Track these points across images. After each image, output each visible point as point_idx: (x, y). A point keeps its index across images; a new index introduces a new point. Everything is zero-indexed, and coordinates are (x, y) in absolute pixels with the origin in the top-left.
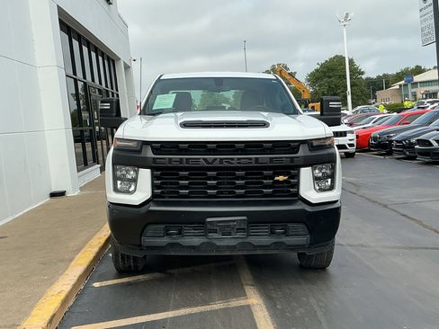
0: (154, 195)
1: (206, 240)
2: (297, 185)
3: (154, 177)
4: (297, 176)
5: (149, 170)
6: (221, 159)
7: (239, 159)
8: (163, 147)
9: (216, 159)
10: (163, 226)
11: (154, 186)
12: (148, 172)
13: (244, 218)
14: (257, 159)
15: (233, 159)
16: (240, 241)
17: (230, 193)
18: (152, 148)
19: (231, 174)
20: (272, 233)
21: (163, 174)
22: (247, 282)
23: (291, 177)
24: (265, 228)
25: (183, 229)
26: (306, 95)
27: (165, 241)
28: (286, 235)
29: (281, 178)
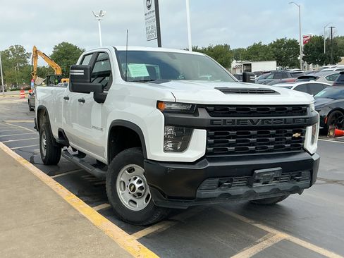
0: (207, 153)
1: (249, 190)
2: (303, 140)
3: (208, 136)
4: (303, 133)
5: (205, 131)
6: (263, 120)
7: (275, 120)
8: (216, 109)
9: (259, 120)
10: (217, 180)
11: (208, 145)
13: (280, 168)
14: (285, 119)
15: (270, 120)
16: (273, 187)
18: (207, 110)
19: (265, 133)
20: (292, 178)
21: (216, 134)
22: (249, 221)
23: (302, 135)
24: (287, 176)
25: (232, 180)
26: (59, 72)
27: (217, 192)
28: (298, 180)
29: (296, 135)
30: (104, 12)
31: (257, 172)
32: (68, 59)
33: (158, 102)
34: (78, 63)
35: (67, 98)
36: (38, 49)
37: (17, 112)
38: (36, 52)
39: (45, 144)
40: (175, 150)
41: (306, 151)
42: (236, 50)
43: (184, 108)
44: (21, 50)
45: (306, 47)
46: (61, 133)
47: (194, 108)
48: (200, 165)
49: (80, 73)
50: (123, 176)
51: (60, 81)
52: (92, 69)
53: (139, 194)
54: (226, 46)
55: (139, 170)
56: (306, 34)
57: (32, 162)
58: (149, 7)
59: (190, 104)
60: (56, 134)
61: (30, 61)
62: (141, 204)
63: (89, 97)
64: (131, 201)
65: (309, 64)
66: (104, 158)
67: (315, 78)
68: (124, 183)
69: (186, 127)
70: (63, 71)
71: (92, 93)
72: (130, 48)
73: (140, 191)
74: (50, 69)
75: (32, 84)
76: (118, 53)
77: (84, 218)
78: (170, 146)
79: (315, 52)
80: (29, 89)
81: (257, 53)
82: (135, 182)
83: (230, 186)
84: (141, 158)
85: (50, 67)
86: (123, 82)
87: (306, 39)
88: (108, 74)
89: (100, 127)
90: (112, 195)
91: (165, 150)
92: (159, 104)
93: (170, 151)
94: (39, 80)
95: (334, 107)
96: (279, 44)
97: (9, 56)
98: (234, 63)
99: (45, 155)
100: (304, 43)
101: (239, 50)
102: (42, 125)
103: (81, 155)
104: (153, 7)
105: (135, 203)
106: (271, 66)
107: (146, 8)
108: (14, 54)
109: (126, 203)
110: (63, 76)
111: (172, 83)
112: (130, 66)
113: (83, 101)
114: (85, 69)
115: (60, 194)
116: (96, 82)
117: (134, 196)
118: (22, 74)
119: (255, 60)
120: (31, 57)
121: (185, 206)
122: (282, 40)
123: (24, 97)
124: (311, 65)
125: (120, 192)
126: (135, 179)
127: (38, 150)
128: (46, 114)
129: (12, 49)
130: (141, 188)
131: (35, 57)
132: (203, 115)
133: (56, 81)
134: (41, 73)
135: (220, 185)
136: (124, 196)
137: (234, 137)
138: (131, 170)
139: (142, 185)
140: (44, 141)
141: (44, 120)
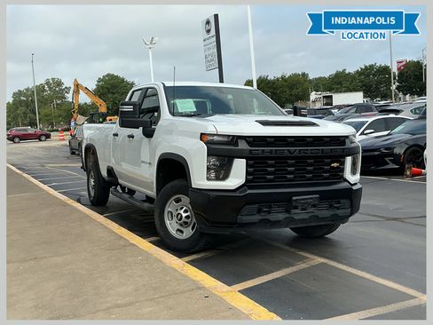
0: (247, 180)
1: (287, 215)
2: (343, 170)
3: (248, 166)
4: (343, 163)
5: (244, 160)
6: (300, 150)
8: (255, 141)
9: (296, 150)
10: (257, 206)
11: (248, 173)
12: (244, 161)
13: (318, 196)
14: (322, 150)
15: (307, 150)
16: (311, 214)
17: (301, 177)
18: (247, 141)
19: (304, 162)
20: (331, 206)
21: (255, 163)
22: (293, 250)
23: (341, 165)
24: (325, 205)
25: (271, 207)
26: (103, 109)
27: (257, 218)
28: (338, 208)
29: (335, 165)
30: (156, 39)
31: (294, 198)
32: (114, 93)
33: (202, 134)
34: (127, 100)
35: (116, 135)
36: (79, 82)
37: (57, 156)
38: (77, 86)
39: (93, 184)
40: (217, 179)
41: (346, 180)
42: (316, 79)
43: (226, 139)
44: (59, 83)
45: (401, 74)
46: (110, 171)
47: (234, 139)
48: (241, 192)
49: (129, 108)
50: (171, 207)
51: (104, 120)
52: (141, 105)
53: (186, 223)
54: (304, 75)
55: (185, 200)
56: (400, 59)
57: (79, 201)
58: (208, 31)
59: (230, 136)
60: (104, 173)
61: (69, 97)
62: (188, 233)
63: (138, 132)
64: (178, 230)
65: (405, 94)
66: (152, 193)
67: (397, 112)
68: (171, 213)
69: (228, 157)
70: (108, 108)
71: (141, 128)
72: (178, 84)
73: (186, 220)
74: (93, 106)
75: (73, 124)
76: (166, 88)
77: (134, 245)
78: (213, 175)
79: (412, 80)
80: (69, 130)
81: (340, 82)
82: (182, 212)
83: (269, 212)
84: (186, 188)
85: (93, 104)
86: (171, 117)
87: (401, 64)
88: (157, 109)
89: (148, 161)
90: (161, 225)
91: (208, 179)
92: (202, 136)
93: (213, 180)
94: (81, 119)
95: (411, 143)
96: (368, 72)
97: (44, 91)
98: (313, 96)
99: (93, 195)
100: (398, 69)
101: (320, 78)
102: (90, 164)
103: (131, 192)
104: (213, 32)
105: (182, 232)
106: (357, 98)
107: (205, 32)
108: (50, 89)
109: (173, 232)
110: (108, 114)
111: (217, 117)
112: (178, 102)
113: (133, 137)
114: (134, 104)
115: (111, 227)
116: (146, 118)
117: (181, 225)
118: (60, 112)
119: (338, 91)
120: (71, 92)
121: (227, 232)
122: (371, 66)
123: (64, 139)
124: (408, 96)
125: (168, 222)
126: (182, 208)
127: (86, 193)
128: (94, 153)
129: (48, 83)
130: (187, 217)
131: (76, 92)
132: (243, 145)
133: (101, 120)
134: (83, 110)
135: (259, 211)
136: (172, 226)
137: (272, 166)
138: (178, 201)
139: (189, 213)
140: (92, 180)
141: (92, 159)
